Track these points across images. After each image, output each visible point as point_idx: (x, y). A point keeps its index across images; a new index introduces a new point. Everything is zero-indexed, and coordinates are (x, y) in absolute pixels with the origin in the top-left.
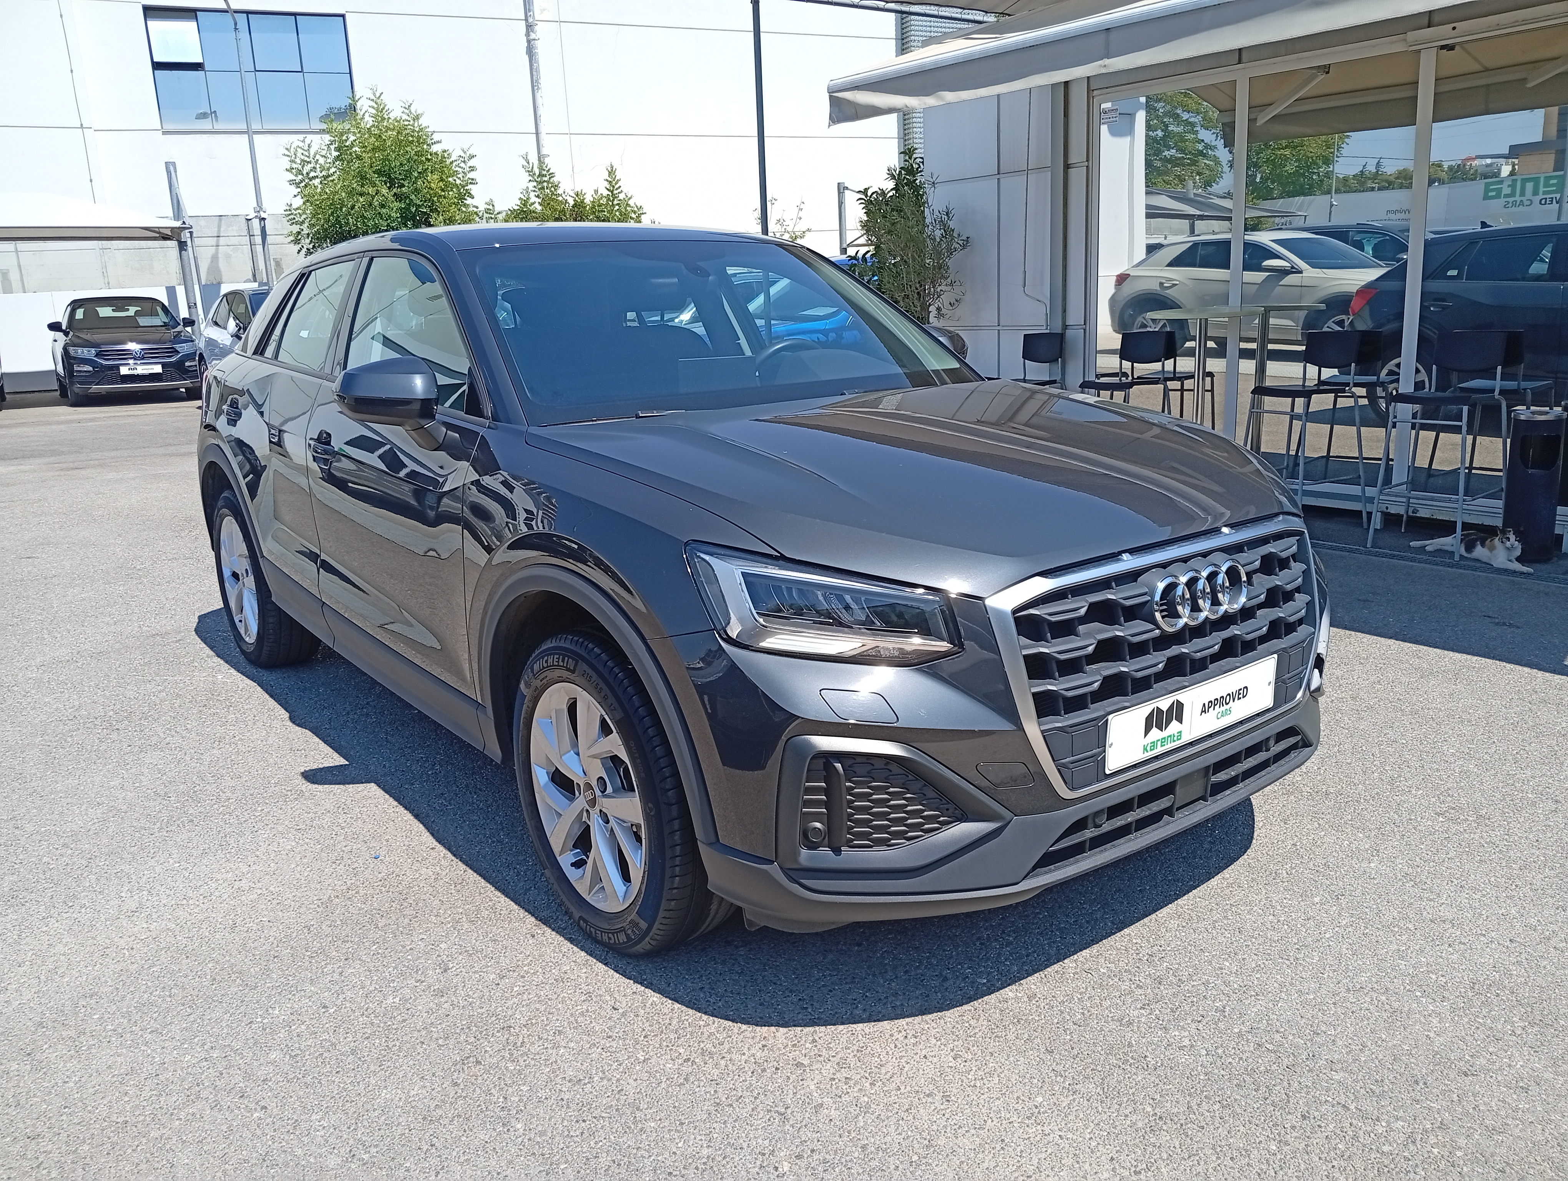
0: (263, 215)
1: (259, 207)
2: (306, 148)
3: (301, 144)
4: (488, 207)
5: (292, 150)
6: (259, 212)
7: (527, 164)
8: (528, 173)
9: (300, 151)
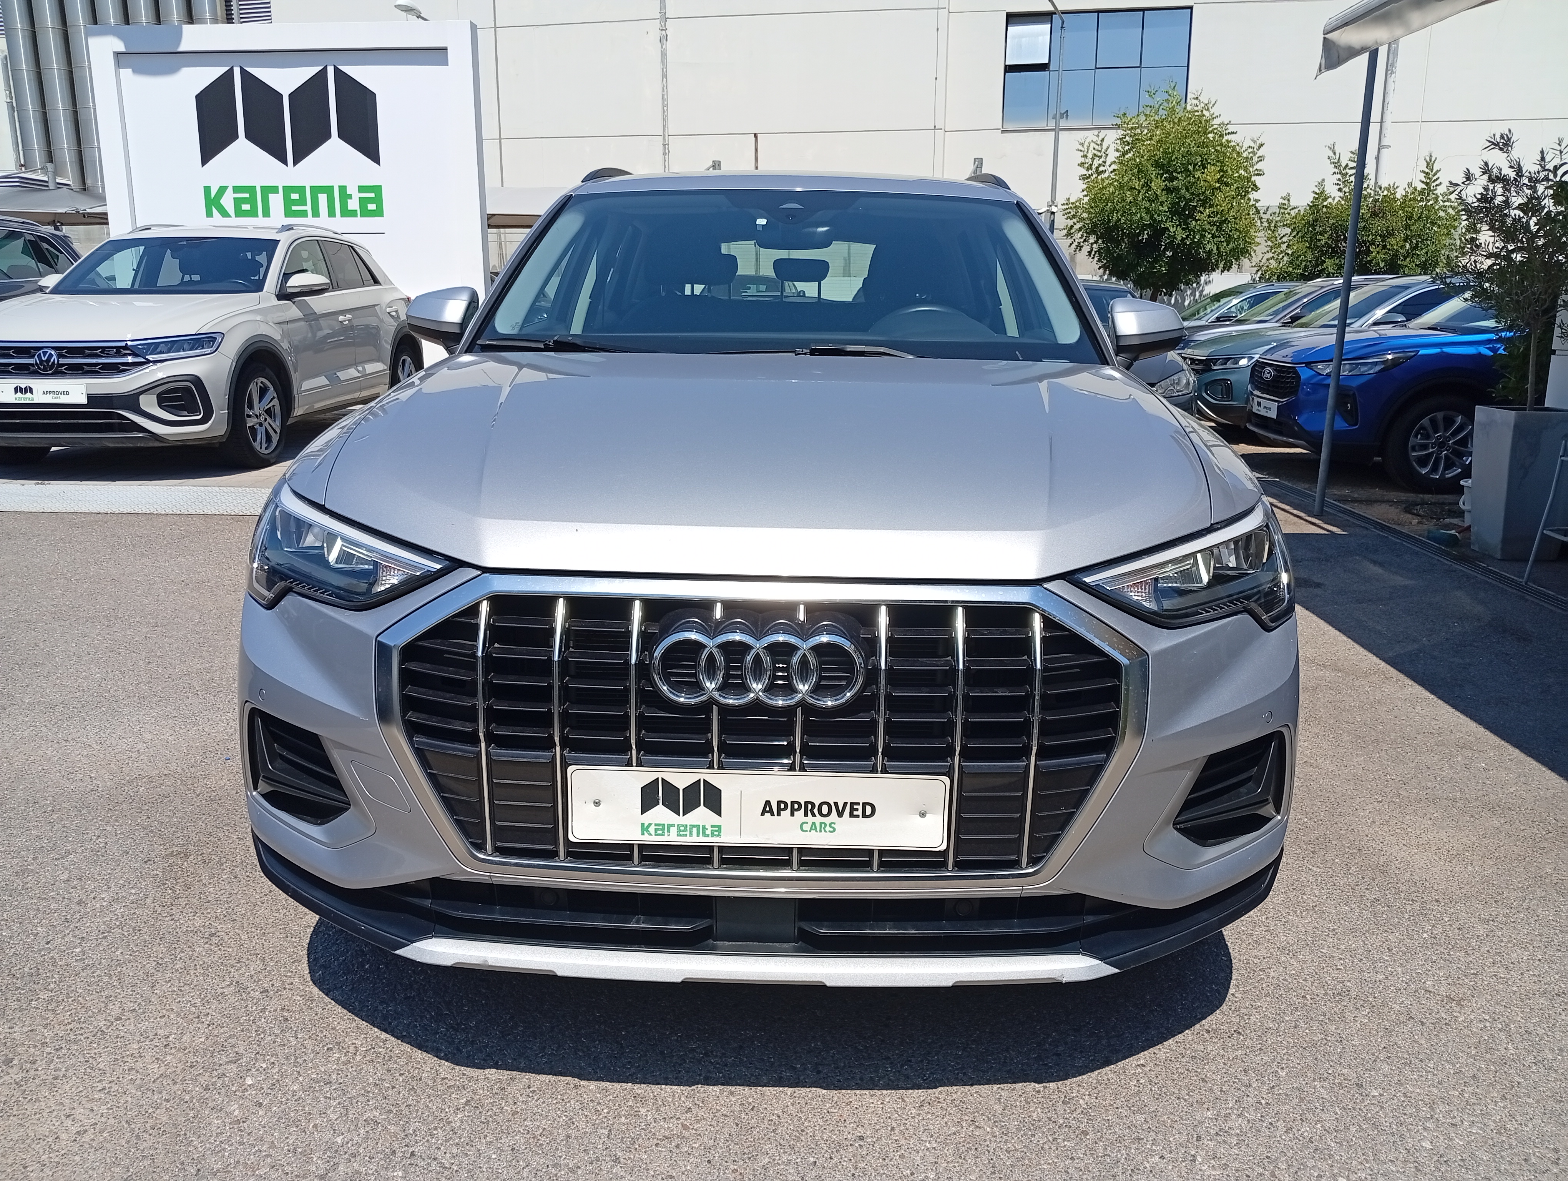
0: (1054, 209)
1: (1053, 202)
2: (1099, 142)
3: (1095, 139)
4: (1284, 202)
5: (1086, 144)
6: (1051, 206)
7: (1333, 155)
8: (1333, 166)
9: (1093, 145)
